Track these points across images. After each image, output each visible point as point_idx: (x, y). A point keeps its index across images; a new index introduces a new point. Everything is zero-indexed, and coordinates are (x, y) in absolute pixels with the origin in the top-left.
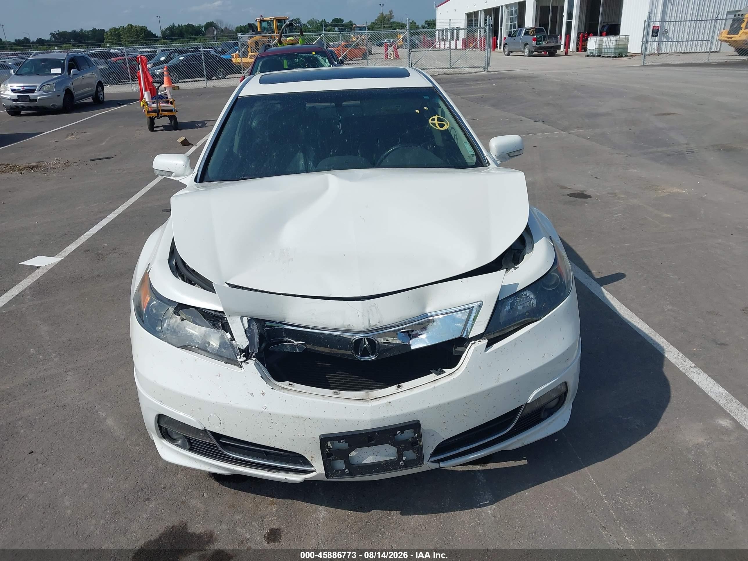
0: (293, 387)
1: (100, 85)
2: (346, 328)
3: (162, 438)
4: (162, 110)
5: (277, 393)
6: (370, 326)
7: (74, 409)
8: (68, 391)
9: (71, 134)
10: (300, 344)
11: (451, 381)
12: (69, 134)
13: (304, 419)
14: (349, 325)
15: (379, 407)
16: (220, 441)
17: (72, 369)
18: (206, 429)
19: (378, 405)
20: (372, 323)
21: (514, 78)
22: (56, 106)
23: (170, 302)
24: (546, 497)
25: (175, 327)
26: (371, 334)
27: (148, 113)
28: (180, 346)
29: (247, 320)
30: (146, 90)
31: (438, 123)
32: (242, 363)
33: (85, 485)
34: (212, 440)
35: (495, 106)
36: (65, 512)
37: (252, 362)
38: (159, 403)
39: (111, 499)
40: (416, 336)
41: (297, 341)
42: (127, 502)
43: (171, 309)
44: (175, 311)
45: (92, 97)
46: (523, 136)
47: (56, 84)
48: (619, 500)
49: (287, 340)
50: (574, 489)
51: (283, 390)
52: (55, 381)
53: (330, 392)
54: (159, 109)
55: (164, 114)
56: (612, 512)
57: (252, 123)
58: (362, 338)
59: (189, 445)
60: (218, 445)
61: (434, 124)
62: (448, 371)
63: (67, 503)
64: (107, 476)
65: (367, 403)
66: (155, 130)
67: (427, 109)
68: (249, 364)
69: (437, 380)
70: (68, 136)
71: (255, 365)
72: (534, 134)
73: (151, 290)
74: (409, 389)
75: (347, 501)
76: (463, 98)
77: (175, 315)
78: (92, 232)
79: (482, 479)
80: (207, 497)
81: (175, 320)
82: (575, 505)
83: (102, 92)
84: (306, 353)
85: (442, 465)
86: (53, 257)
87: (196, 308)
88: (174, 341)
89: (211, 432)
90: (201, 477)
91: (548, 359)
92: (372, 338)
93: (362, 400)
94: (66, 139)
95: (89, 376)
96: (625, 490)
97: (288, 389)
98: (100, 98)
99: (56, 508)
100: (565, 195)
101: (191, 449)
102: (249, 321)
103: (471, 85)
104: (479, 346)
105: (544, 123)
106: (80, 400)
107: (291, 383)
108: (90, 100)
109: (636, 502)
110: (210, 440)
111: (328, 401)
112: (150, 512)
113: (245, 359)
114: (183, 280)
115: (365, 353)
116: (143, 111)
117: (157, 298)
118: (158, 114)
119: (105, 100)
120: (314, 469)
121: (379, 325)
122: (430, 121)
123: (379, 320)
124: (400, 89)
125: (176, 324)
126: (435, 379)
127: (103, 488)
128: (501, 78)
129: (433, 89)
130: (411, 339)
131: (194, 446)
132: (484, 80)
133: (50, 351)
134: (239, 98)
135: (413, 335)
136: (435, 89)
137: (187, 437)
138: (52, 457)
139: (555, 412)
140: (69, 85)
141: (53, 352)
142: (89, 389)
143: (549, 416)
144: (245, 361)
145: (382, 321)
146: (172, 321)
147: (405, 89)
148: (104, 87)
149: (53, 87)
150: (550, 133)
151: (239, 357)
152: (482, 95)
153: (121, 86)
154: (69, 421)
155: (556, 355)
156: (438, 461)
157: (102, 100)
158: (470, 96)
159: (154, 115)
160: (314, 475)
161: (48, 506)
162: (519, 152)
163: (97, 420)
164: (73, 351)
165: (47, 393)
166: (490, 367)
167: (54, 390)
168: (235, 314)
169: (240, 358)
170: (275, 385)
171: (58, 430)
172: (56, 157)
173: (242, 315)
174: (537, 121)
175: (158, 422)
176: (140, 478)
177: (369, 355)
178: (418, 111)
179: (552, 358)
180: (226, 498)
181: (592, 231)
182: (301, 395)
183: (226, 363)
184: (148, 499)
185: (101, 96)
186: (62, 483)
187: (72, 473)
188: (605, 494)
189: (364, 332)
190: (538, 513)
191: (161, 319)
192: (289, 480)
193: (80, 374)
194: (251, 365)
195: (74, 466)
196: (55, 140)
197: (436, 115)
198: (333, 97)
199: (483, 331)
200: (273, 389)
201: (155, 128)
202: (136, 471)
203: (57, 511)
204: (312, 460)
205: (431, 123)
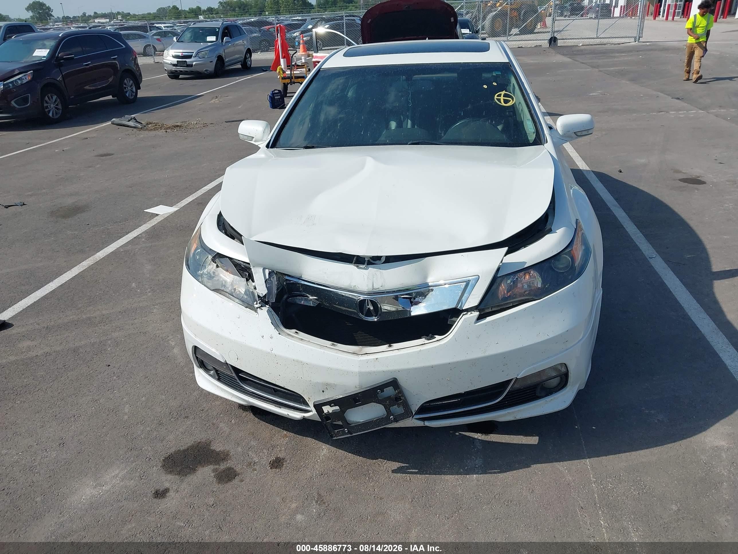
0: (298, 335)
1: (249, 52)
2: (352, 289)
3: (199, 367)
4: (295, 77)
5: (282, 338)
6: (373, 289)
7: (152, 336)
8: (151, 321)
9: (215, 97)
10: (314, 299)
11: (438, 347)
12: (214, 97)
13: (302, 363)
14: (355, 286)
15: (367, 361)
16: (240, 374)
17: (159, 303)
18: (227, 362)
19: (366, 360)
20: (376, 286)
21: (666, 49)
22: (208, 71)
23: (210, 251)
24: (535, 471)
25: (211, 272)
26: (374, 296)
27: (282, 79)
28: (213, 289)
29: (268, 272)
30: (284, 57)
31: (503, 99)
32: (257, 309)
33: (144, 398)
34: (232, 374)
35: (633, 80)
36: (124, 417)
37: (266, 309)
38: (193, 336)
39: (160, 413)
40: (417, 303)
41: (312, 296)
42: (171, 416)
43: (210, 257)
44: (213, 259)
45: (240, 63)
46: (654, 114)
47: (210, 51)
48: (608, 487)
49: (304, 294)
50: (566, 469)
51: (288, 336)
52: (144, 312)
53: (328, 343)
54: (292, 75)
55: (296, 80)
56: (596, 495)
57: (348, 92)
58: (366, 299)
59: (217, 376)
60: (236, 378)
61: (499, 100)
62: (438, 337)
63: (126, 410)
64: (162, 394)
65: (357, 357)
66: (287, 96)
67: (496, 84)
68: (262, 311)
69: (424, 344)
70: (213, 98)
71: (267, 311)
72: (667, 113)
73: (199, 240)
74: (398, 349)
75: (348, 445)
76: (601, 71)
77: (212, 262)
78: (208, 188)
79: (479, 446)
80: (234, 423)
81: (212, 267)
82: (560, 484)
83: (250, 58)
84: (319, 308)
85: (427, 424)
86: (172, 207)
87: (230, 259)
88: (209, 285)
89: (231, 366)
90: (234, 406)
91: (543, 338)
92: (374, 300)
93: (354, 353)
94: (211, 102)
95: (171, 311)
96: (618, 478)
97: (293, 337)
98: (248, 64)
99: (117, 413)
100: (677, 180)
101: (219, 379)
102: (269, 273)
103: (615, 57)
104: (469, 317)
105: (683, 101)
106: (158, 329)
107: (298, 331)
108: (239, 66)
109: (625, 491)
110: (231, 373)
111: (323, 351)
112: (186, 427)
113: (260, 306)
114: (226, 234)
115: (369, 313)
116: (279, 77)
117: (202, 247)
118: (291, 81)
119: (252, 66)
120: (311, 409)
121: (382, 289)
122: (496, 97)
123: (382, 284)
124: (474, 64)
125: (212, 270)
126: (423, 343)
127: (156, 403)
128: (651, 50)
129: (508, 64)
130: (412, 306)
131: (221, 377)
132: (631, 51)
133: (147, 286)
134: (321, 69)
135: (415, 303)
136: (510, 65)
137: (215, 368)
138: (126, 372)
139: (556, 392)
140: (221, 52)
141: (149, 288)
142: (168, 321)
143: (547, 395)
144: (259, 307)
145: (385, 285)
146: (210, 267)
147: (479, 64)
148: (252, 54)
149: (207, 53)
150: (685, 112)
151: (255, 303)
152: (623, 68)
153: (270, 53)
154: (145, 346)
155: (551, 335)
156: (423, 419)
157: (249, 66)
158: (608, 69)
159: (288, 81)
160: (310, 415)
161: (112, 411)
162: (588, 132)
163: (167, 348)
164: (165, 288)
165: (136, 321)
166: (478, 338)
167: (141, 319)
168: (258, 265)
169: (257, 304)
170: (282, 332)
171: (136, 352)
172: (198, 118)
173: (265, 267)
174: (675, 98)
175: (195, 353)
176: (187, 400)
177: (372, 316)
178: (485, 87)
179: (546, 338)
180: (249, 426)
181: (692, 220)
182: (303, 342)
183: (247, 307)
184: (187, 417)
185: (249, 63)
186: (127, 394)
187: (136, 387)
188: (595, 478)
189: (369, 294)
190: (522, 484)
191: (201, 265)
192: (290, 416)
193: (164, 309)
194: (264, 312)
195: (139, 382)
196: (201, 102)
197: (503, 91)
198: (406, 71)
199: (476, 304)
200: (279, 334)
201: (288, 94)
202: (184, 393)
203: (118, 415)
204: (309, 401)
205: (497, 99)
